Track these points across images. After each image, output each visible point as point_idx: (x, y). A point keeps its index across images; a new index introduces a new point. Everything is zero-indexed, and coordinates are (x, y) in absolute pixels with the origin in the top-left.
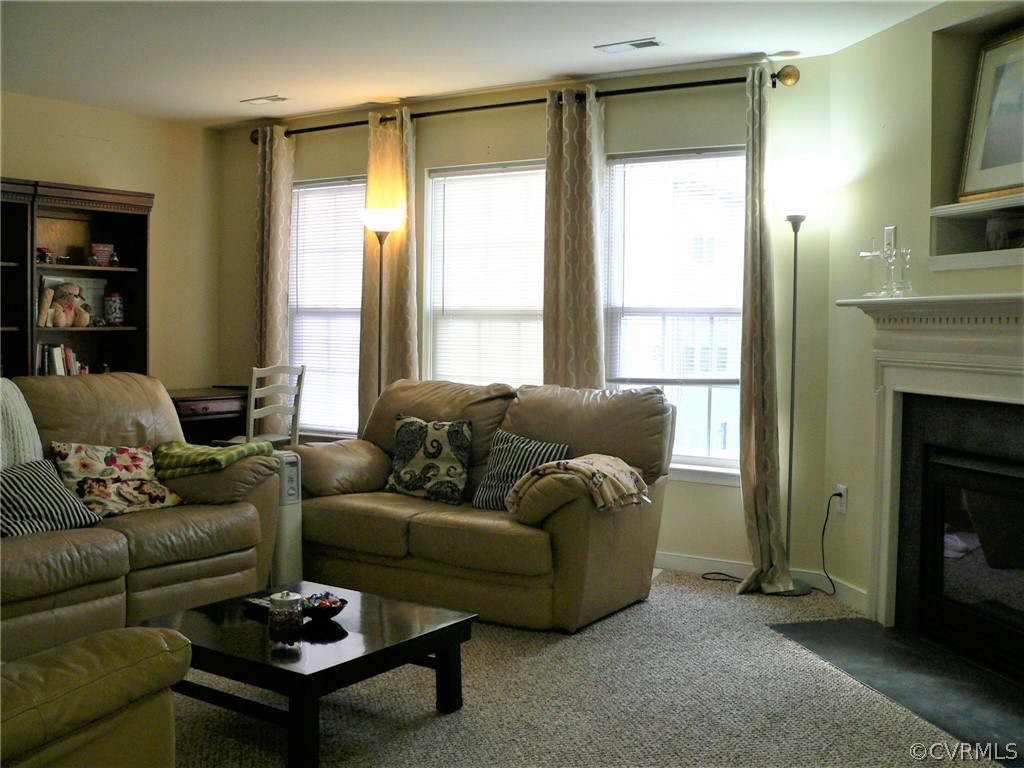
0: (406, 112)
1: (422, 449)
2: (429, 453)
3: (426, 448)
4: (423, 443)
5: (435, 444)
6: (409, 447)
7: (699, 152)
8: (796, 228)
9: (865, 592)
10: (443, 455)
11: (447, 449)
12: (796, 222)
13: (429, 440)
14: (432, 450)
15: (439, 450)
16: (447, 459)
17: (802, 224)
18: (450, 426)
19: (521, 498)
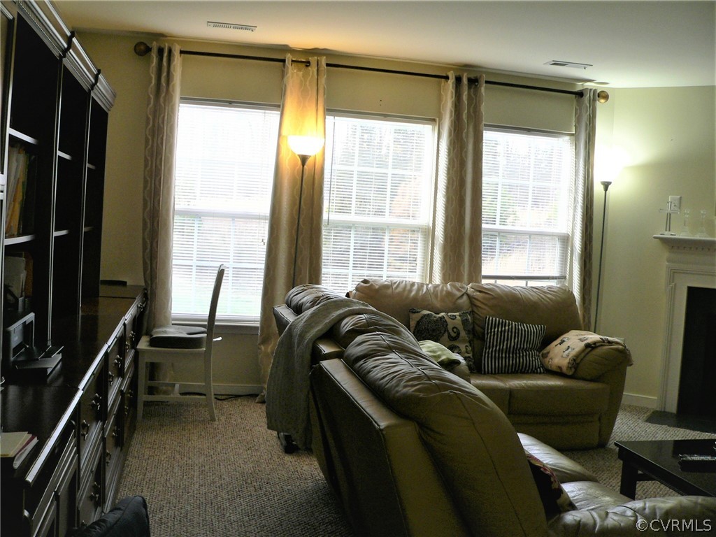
0: (324, 61)
1: (446, 335)
2: (452, 337)
3: (449, 333)
4: (446, 330)
5: (455, 330)
6: (434, 334)
7: (528, 131)
8: (606, 189)
9: (656, 398)
10: (460, 338)
11: (463, 334)
12: (606, 185)
13: (450, 327)
14: (453, 335)
15: (458, 334)
16: (464, 341)
17: (610, 186)
18: (460, 316)
19: (578, 364)
